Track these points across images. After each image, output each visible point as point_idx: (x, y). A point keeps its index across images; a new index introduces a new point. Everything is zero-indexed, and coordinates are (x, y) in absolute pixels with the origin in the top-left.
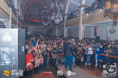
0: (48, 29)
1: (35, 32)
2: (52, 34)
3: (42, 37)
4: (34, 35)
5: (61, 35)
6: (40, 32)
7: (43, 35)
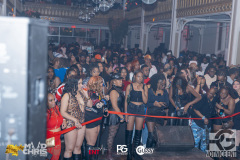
0: (110, 22)
1: (65, 32)
2: (125, 41)
3: (89, 49)
4: (62, 44)
5: (157, 44)
6: (82, 34)
7: (92, 42)
